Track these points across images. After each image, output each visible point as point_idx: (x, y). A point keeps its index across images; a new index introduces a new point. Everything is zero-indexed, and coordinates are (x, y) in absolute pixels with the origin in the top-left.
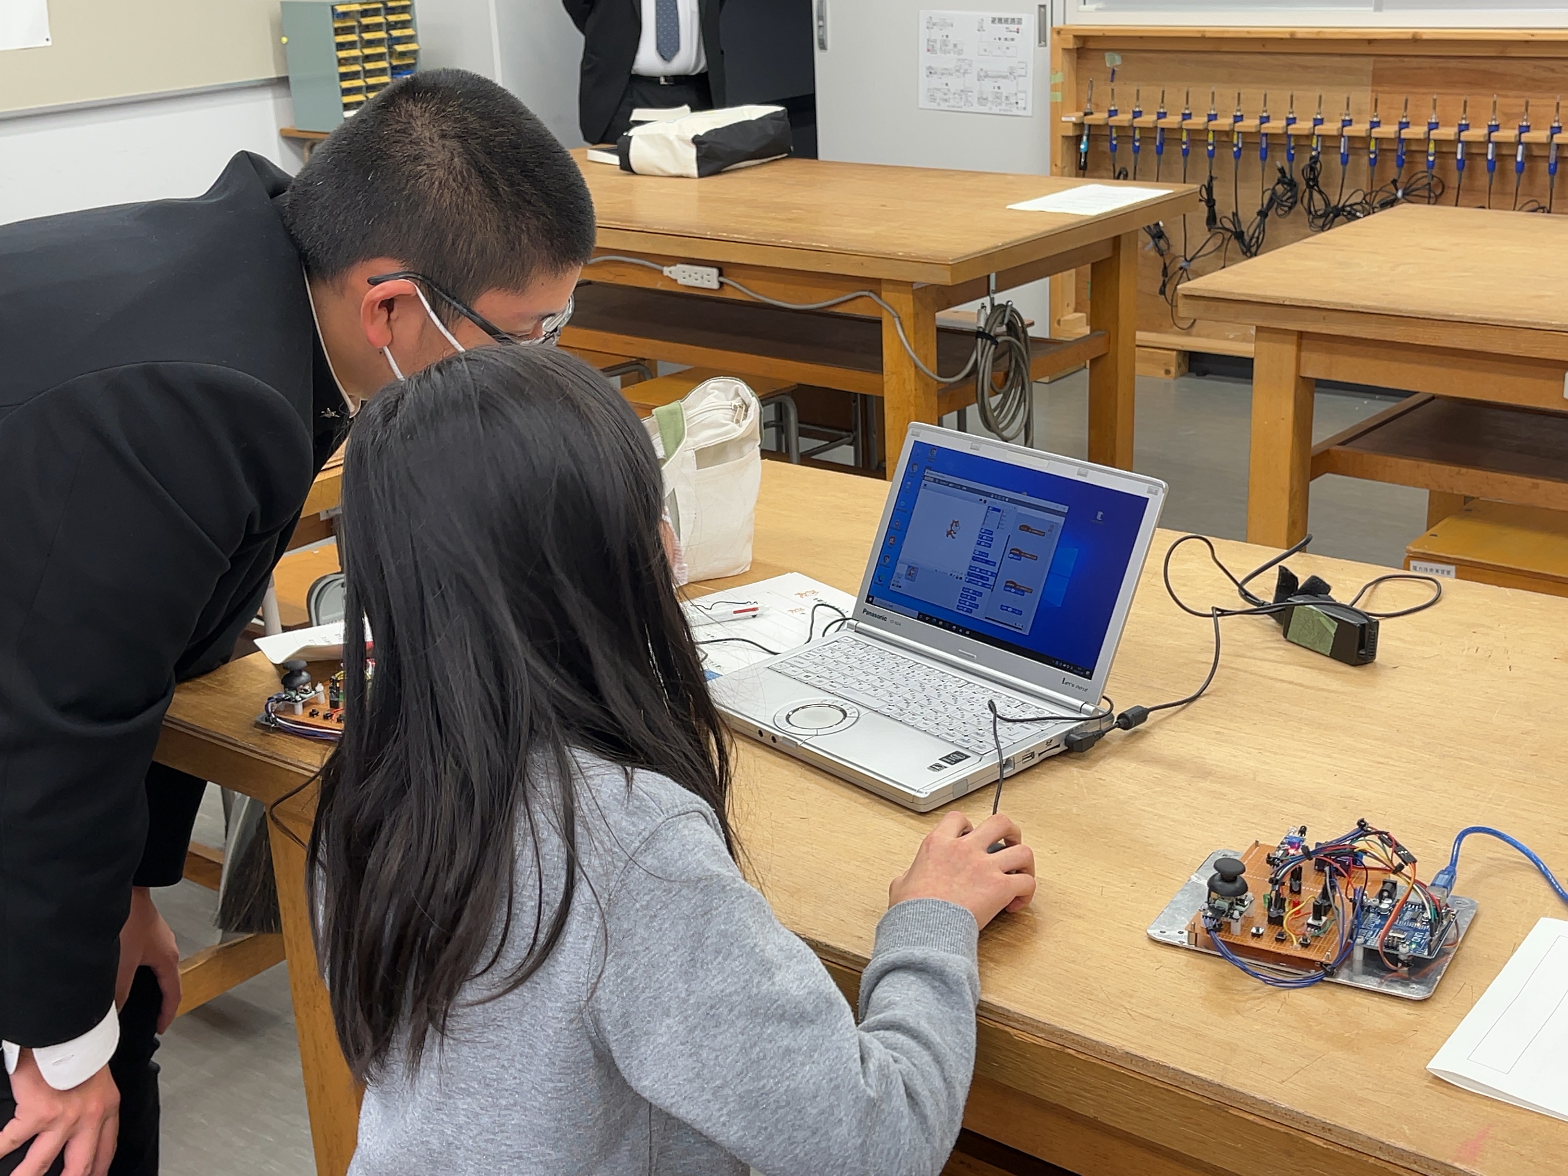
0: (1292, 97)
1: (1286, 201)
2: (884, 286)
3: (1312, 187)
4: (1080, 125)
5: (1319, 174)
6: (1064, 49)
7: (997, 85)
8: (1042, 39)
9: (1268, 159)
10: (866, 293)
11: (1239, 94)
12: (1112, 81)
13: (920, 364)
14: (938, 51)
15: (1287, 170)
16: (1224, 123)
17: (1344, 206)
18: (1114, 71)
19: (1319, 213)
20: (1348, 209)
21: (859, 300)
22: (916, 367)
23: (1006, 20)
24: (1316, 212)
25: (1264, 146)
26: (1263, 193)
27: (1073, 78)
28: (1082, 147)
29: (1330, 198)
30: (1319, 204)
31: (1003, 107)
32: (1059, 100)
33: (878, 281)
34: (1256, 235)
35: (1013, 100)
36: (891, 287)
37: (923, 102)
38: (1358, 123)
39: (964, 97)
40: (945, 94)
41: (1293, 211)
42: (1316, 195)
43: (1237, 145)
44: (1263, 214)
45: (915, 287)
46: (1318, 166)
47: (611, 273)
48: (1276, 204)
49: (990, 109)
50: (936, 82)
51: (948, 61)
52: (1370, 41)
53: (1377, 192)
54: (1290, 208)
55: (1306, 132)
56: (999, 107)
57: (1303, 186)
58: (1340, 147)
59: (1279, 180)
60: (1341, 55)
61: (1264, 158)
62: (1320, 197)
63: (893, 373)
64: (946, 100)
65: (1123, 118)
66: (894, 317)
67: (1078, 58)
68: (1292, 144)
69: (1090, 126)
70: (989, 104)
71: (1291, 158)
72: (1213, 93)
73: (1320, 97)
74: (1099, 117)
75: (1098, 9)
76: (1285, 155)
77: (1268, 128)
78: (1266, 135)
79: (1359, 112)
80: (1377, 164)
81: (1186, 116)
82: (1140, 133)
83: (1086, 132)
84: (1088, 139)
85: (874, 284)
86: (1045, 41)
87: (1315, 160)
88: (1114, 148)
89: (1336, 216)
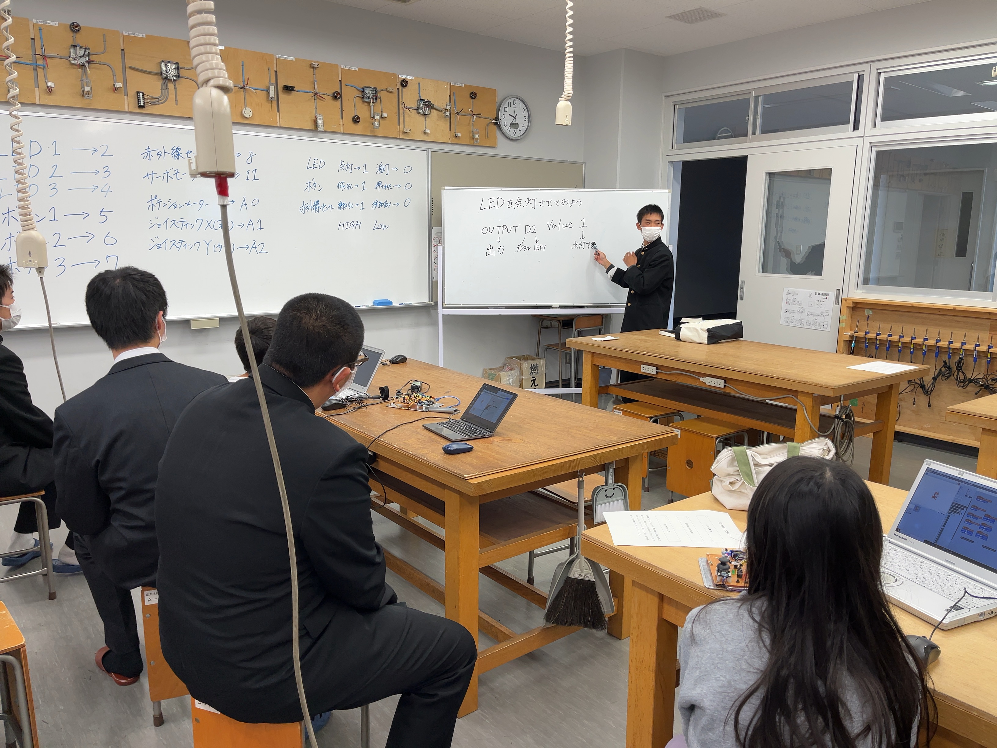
0: (952, 333)
1: (946, 374)
2: (799, 394)
3: (960, 370)
4: (852, 337)
5: (963, 364)
6: (847, 307)
7: (815, 318)
8: (837, 302)
9: (939, 357)
10: (791, 396)
11: (927, 330)
12: (867, 320)
13: (813, 427)
14: (790, 304)
15: (947, 362)
16: (919, 341)
17: (974, 379)
18: (868, 316)
19: (961, 381)
20: (976, 380)
21: (787, 398)
22: (811, 427)
23: (822, 294)
24: (960, 380)
25: (937, 351)
26: (936, 370)
27: (850, 318)
28: (852, 345)
29: (967, 375)
30: (961, 377)
31: (817, 327)
32: (844, 326)
33: (797, 392)
34: (931, 387)
35: (822, 324)
36: (802, 394)
37: (782, 322)
38: (982, 346)
39: (800, 321)
40: (792, 320)
41: (949, 379)
42: (960, 373)
43: (925, 350)
44: (935, 379)
45: (814, 395)
46: (963, 361)
47: (676, 377)
48: (941, 375)
49: (812, 327)
50: (788, 315)
51: (795, 308)
52: (990, 313)
53: (990, 375)
54: (948, 377)
55: (958, 348)
56: (816, 327)
57: (955, 368)
58: (974, 355)
59: (943, 366)
60: (975, 318)
61: (937, 356)
62: (962, 374)
63: (800, 429)
64: (792, 322)
65: (872, 335)
66: (803, 407)
67: (853, 310)
68: (951, 352)
69: (856, 337)
70: (811, 325)
71: (949, 357)
72: (915, 329)
73: (965, 334)
74: (861, 334)
75: (863, 292)
76: (947, 356)
77: (940, 344)
78: (939, 347)
79: (983, 341)
80: (990, 363)
81: (901, 337)
82: (879, 341)
83: (854, 339)
84: (855, 342)
85: (795, 393)
86: (838, 303)
87: (961, 359)
88: (866, 347)
89: (970, 382)
